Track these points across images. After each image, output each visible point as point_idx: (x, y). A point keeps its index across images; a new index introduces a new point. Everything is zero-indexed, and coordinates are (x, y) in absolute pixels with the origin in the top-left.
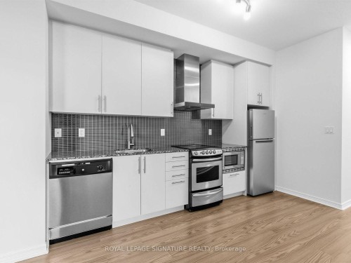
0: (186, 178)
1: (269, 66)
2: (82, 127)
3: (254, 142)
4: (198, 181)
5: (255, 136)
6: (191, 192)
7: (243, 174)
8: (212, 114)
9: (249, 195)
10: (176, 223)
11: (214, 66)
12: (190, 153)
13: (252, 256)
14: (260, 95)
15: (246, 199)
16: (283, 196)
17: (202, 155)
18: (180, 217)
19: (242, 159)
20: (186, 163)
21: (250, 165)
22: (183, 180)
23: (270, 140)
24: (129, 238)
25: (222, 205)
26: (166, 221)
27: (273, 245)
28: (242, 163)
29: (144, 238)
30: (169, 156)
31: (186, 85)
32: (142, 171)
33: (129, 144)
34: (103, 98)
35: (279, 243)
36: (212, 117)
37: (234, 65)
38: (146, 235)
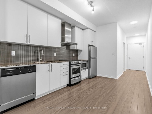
0: (68, 73)
1: (95, 32)
2: (14, 50)
3: (91, 58)
4: (73, 74)
5: (91, 56)
6: (70, 78)
7: (87, 70)
8: (76, 47)
9: (89, 78)
10: (66, 92)
11: (76, 29)
12: (70, 62)
13: (98, 97)
14: (92, 42)
15: (88, 80)
16: (100, 77)
17: (74, 63)
18: (66, 89)
19: (87, 65)
20: (68, 67)
21: (90, 67)
22: (67, 74)
23: (95, 58)
24: (46, 101)
25: (81, 83)
26: (61, 92)
27: (102, 92)
28: (87, 66)
29: (54, 100)
30: (62, 64)
31: (66, 36)
32: (50, 71)
33: (40, 59)
34: (28, 36)
35: (104, 91)
36: (76, 49)
37: (83, 30)
38: (54, 98)
